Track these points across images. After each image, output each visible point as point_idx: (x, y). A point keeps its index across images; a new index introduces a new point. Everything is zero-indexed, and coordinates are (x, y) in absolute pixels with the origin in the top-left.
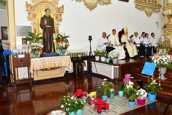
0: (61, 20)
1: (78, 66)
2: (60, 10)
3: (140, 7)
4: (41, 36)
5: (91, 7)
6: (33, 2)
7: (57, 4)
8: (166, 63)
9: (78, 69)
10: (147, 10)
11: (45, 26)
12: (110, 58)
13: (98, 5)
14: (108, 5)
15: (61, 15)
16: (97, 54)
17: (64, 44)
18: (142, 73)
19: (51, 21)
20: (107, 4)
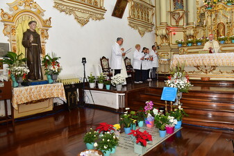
0: (47, 37)
1: (71, 95)
2: (47, 24)
3: (133, 25)
4: (23, 57)
5: (83, 23)
6: (11, 10)
7: (43, 15)
8: (183, 87)
9: (71, 99)
10: (140, 28)
11: (30, 43)
12: (115, 84)
13: (90, 20)
14: (102, 21)
15: (47, 30)
16: (92, 80)
17: (56, 68)
18: (162, 99)
19: (37, 38)
20: (99, 19)
